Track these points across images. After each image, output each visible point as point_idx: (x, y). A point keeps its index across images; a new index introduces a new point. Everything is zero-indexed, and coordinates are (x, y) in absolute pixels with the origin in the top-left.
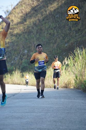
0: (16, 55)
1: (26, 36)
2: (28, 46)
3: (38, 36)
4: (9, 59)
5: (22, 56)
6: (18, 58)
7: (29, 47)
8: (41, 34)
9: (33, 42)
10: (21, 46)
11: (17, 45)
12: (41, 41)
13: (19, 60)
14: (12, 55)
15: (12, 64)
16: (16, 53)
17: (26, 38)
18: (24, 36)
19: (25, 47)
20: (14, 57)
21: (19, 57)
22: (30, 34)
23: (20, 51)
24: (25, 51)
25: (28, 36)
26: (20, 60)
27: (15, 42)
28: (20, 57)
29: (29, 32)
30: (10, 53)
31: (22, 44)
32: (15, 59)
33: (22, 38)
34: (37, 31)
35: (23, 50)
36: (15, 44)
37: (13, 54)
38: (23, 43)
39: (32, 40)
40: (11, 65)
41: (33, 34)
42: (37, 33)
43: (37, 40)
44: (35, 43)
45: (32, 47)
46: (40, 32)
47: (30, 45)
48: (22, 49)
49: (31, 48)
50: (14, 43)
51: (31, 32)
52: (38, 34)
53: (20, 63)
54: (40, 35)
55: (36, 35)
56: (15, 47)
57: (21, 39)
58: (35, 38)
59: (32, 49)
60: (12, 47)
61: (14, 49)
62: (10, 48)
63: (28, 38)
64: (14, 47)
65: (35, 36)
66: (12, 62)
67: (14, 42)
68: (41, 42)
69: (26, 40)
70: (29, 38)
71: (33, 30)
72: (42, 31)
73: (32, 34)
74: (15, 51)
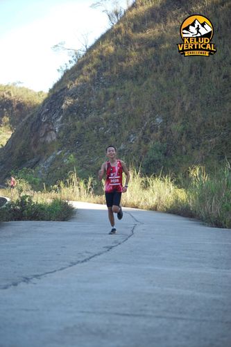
0: (132, 130)
1: (161, 80)
2: (165, 106)
3: (192, 81)
4: (114, 139)
5: (147, 131)
6: (137, 137)
7: (168, 109)
8: (201, 76)
9: (180, 96)
10: (147, 107)
11: (137, 103)
12: (200, 94)
13: (140, 141)
14: (123, 128)
15: (120, 151)
16: (132, 123)
17: (161, 86)
18: (155, 80)
19: (158, 110)
20: (126, 133)
21: (140, 134)
22: (173, 74)
23: (145, 118)
24: (158, 119)
25: (166, 79)
26: (142, 143)
27: (132, 93)
28: (144, 134)
29: (169, 70)
30: (118, 123)
31: (150, 102)
32: (129, 139)
33: (150, 84)
34: (191, 67)
35: (150, 117)
36: (132, 100)
37: (125, 126)
38: (154, 98)
39: (177, 92)
40: (120, 154)
41: (181, 75)
42: (191, 72)
43: (189, 90)
44: (184, 99)
45: (176, 109)
46: (199, 70)
47: (172, 103)
48: (149, 114)
49: (172, 112)
50: (129, 98)
51: (174, 69)
52: (193, 75)
53: (142, 150)
54: (199, 79)
55: (189, 77)
56: (131, 108)
57: (148, 87)
58: (184, 87)
59: (176, 114)
60: (123, 108)
61: (128, 112)
62: (119, 109)
63: (165, 86)
64: (128, 108)
65: (185, 80)
66: (122, 147)
67: (130, 93)
68: (200, 97)
69: (161, 91)
70: (168, 85)
71: (181, 65)
72: (205, 67)
73: (178, 74)
74: (129, 118)
